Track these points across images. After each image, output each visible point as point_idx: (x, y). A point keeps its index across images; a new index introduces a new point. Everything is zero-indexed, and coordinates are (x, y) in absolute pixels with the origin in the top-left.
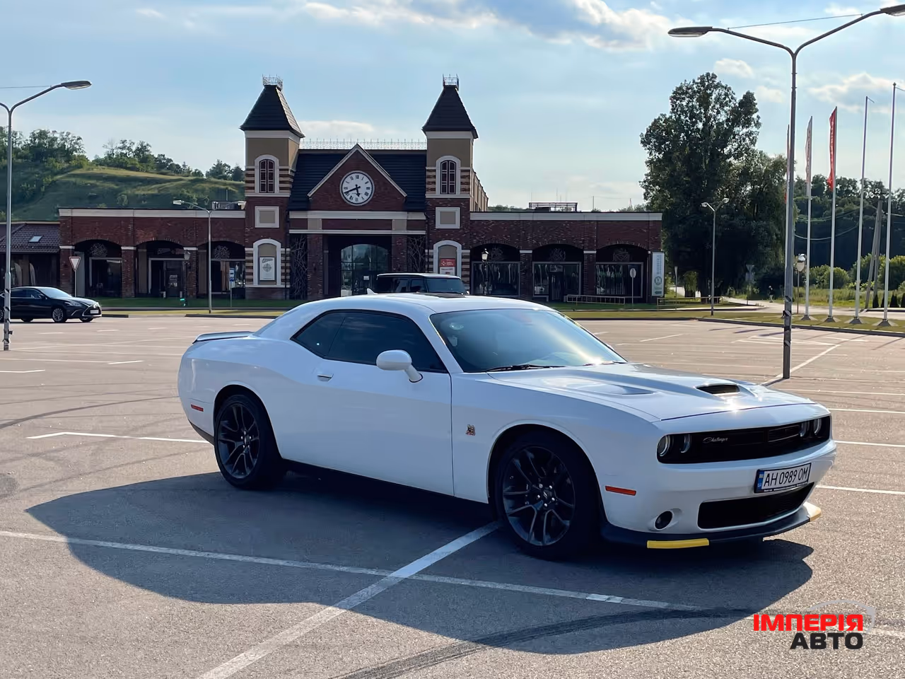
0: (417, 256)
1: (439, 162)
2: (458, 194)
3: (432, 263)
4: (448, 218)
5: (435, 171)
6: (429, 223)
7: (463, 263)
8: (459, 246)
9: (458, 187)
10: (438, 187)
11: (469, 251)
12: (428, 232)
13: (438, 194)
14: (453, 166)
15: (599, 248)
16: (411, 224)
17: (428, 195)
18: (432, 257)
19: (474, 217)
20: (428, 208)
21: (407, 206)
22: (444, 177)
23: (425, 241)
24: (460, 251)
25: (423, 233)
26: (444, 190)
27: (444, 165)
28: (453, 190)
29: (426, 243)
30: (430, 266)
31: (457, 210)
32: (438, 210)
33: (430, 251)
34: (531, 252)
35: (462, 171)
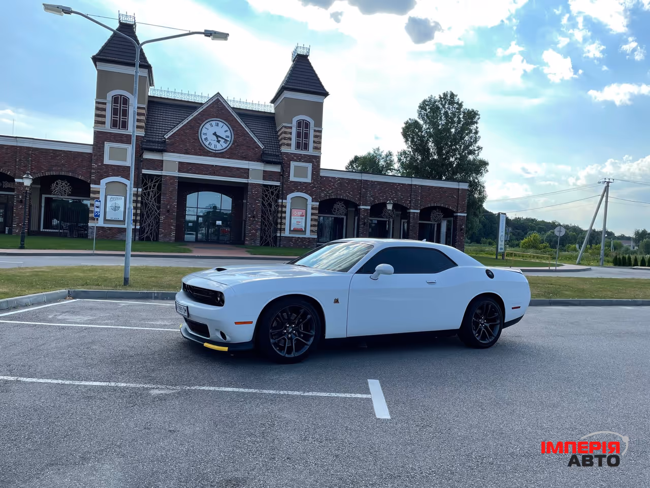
0: (270, 205)
1: (295, 120)
2: (311, 152)
3: (285, 212)
4: (301, 172)
5: (291, 128)
6: (283, 175)
7: (312, 214)
8: (309, 198)
9: (311, 145)
10: (293, 142)
11: (318, 204)
12: (282, 184)
13: (292, 150)
14: (307, 125)
15: (423, 207)
16: (267, 175)
17: (284, 149)
18: (285, 207)
19: (322, 174)
20: (283, 162)
21: (263, 158)
22: (298, 135)
23: (279, 192)
24: (311, 203)
25: (278, 184)
26: (298, 146)
27: (299, 124)
28: (306, 147)
29: (280, 193)
30: (283, 215)
31: (309, 166)
32: (293, 164)
33: (284, 201)
34: (369, 208)
35: (315, 131)
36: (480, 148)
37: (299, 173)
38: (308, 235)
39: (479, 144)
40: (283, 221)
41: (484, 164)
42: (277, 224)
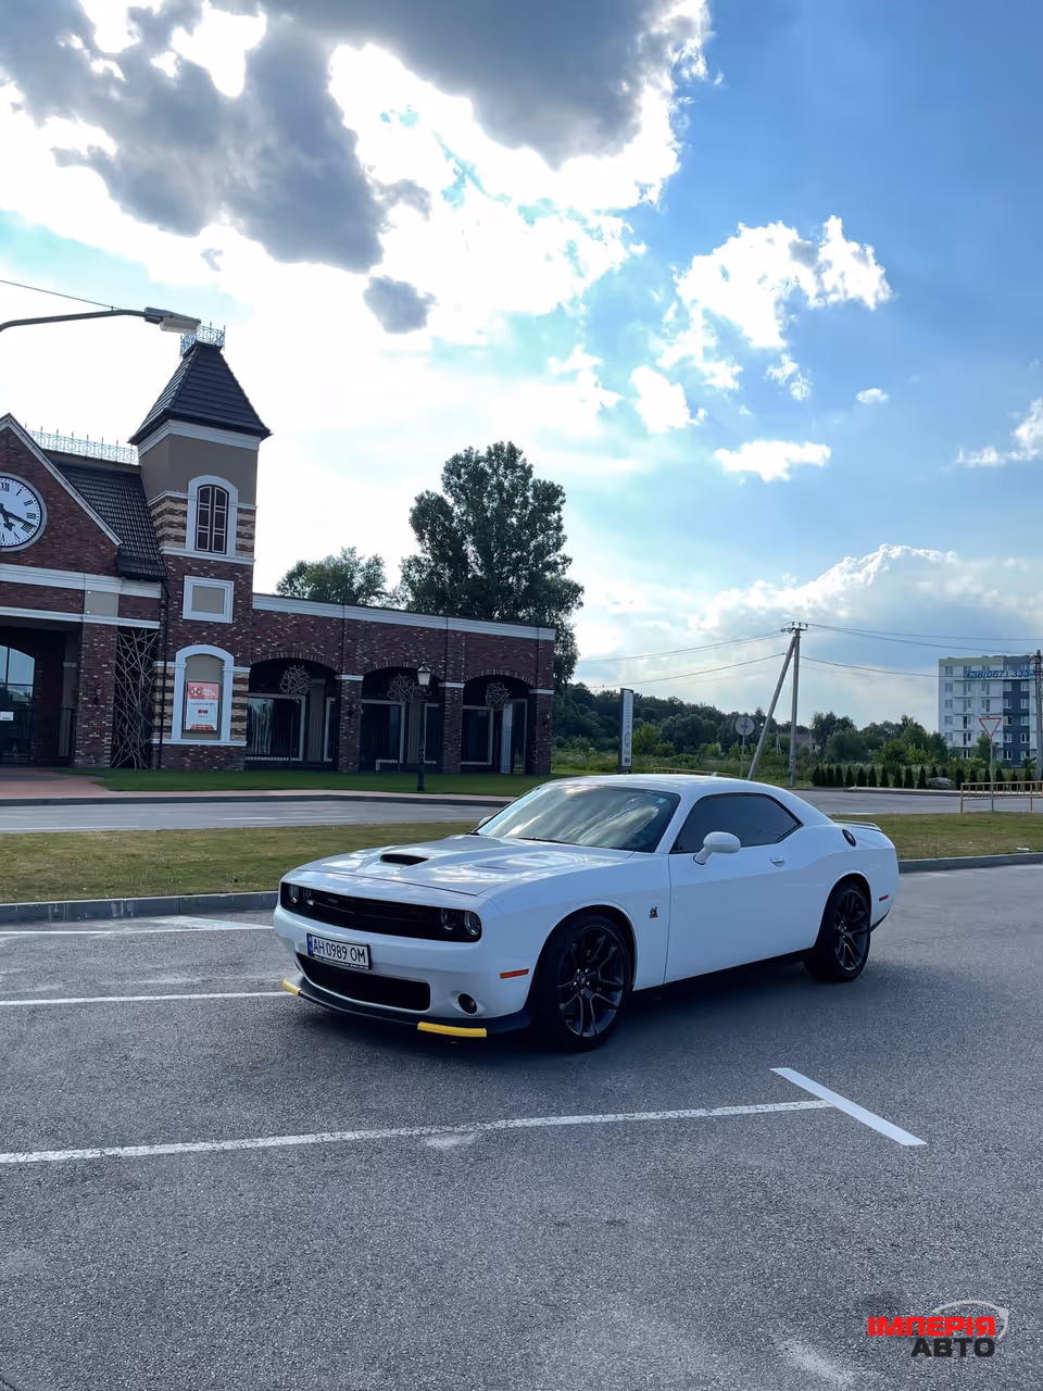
0: (135, 674)
1: (194, 485)
2: (231, 555)
3: (171, 690)
4: (207, 599)
5: (185, 501)
6: (168, 606)
7: (235, 694)
8: (228, 658)
9: (232, 541)
10: (191, 535)
11: (248, 670)
12: (165, 625)
13: (189, 549)
14: (222, 497)
15: (469, 678)
16: (127, 606)
17: (169, 549)
18: (172, 678)
19: (256, 605)
20: (169, 576)
21: (117, 567)
22: (203, 518)
23: (156, 643)
24: (231, 669)
25: (155, 625)
26: (202, 542)
27: (204, 494)
28: (220, 545)
29: (161, 646)
30: (168, 696)
31: (228, 587)
32: (190, 582)
33: (169, 664)
34: (361, 678)
35: (240, 510)
36: (567, 560)
37: (204, 601)
38: (226, 740)
39: (565, 550)
40: (167, 709)
41: (576, 590)
42: (151, 715)
